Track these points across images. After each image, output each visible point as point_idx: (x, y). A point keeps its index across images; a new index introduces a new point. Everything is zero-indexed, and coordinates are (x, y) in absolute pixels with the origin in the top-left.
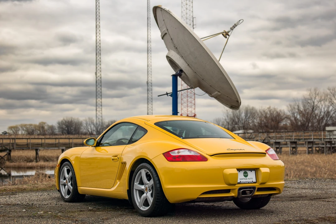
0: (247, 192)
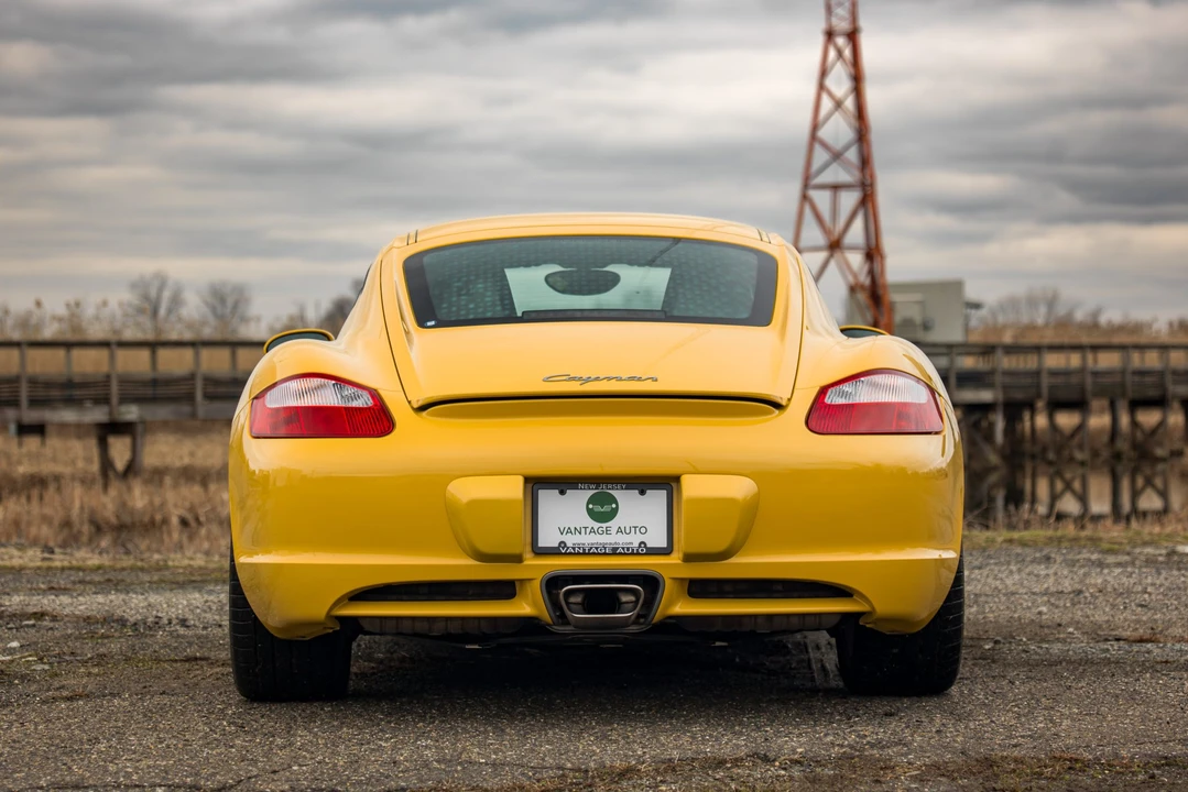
0: (625, 598)
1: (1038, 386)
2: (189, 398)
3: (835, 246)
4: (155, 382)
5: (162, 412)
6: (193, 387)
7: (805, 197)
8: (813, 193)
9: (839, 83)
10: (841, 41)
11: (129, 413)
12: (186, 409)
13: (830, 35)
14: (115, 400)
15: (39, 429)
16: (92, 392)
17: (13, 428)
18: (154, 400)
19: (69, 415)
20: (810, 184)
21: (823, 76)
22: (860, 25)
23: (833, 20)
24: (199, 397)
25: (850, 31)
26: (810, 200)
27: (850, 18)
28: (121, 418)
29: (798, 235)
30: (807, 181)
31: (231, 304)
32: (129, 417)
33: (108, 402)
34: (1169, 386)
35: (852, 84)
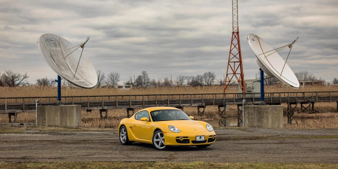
1: (271, 100)
3: (235, 73)
4: (109, 102)
5: (111, 107)
6: (116, 103)
7: (229, 64)
8: (229, 63)
9: (235, 42)
10: (235, 34)
11: (106, 107)
12: (115, 107)
13: (233, 33)
14: (103, 106)
15: (90, 111)
16: (100, 104)
18: (109, 105)
19: (96, 108)
20: (230, 61)
21: (232, 41)
22: (239, 31)
23: (234, 30)
24: (117, 105)
25: (237, 32)
26: (230, 64)
27: (237, 30)
28: (104, 109)
29: (227, 71)
30: (229, 61)
31: (115, 77)
32: (105, 109)
33: (102, 106)
34: (297, 100)
35: (237, 42)
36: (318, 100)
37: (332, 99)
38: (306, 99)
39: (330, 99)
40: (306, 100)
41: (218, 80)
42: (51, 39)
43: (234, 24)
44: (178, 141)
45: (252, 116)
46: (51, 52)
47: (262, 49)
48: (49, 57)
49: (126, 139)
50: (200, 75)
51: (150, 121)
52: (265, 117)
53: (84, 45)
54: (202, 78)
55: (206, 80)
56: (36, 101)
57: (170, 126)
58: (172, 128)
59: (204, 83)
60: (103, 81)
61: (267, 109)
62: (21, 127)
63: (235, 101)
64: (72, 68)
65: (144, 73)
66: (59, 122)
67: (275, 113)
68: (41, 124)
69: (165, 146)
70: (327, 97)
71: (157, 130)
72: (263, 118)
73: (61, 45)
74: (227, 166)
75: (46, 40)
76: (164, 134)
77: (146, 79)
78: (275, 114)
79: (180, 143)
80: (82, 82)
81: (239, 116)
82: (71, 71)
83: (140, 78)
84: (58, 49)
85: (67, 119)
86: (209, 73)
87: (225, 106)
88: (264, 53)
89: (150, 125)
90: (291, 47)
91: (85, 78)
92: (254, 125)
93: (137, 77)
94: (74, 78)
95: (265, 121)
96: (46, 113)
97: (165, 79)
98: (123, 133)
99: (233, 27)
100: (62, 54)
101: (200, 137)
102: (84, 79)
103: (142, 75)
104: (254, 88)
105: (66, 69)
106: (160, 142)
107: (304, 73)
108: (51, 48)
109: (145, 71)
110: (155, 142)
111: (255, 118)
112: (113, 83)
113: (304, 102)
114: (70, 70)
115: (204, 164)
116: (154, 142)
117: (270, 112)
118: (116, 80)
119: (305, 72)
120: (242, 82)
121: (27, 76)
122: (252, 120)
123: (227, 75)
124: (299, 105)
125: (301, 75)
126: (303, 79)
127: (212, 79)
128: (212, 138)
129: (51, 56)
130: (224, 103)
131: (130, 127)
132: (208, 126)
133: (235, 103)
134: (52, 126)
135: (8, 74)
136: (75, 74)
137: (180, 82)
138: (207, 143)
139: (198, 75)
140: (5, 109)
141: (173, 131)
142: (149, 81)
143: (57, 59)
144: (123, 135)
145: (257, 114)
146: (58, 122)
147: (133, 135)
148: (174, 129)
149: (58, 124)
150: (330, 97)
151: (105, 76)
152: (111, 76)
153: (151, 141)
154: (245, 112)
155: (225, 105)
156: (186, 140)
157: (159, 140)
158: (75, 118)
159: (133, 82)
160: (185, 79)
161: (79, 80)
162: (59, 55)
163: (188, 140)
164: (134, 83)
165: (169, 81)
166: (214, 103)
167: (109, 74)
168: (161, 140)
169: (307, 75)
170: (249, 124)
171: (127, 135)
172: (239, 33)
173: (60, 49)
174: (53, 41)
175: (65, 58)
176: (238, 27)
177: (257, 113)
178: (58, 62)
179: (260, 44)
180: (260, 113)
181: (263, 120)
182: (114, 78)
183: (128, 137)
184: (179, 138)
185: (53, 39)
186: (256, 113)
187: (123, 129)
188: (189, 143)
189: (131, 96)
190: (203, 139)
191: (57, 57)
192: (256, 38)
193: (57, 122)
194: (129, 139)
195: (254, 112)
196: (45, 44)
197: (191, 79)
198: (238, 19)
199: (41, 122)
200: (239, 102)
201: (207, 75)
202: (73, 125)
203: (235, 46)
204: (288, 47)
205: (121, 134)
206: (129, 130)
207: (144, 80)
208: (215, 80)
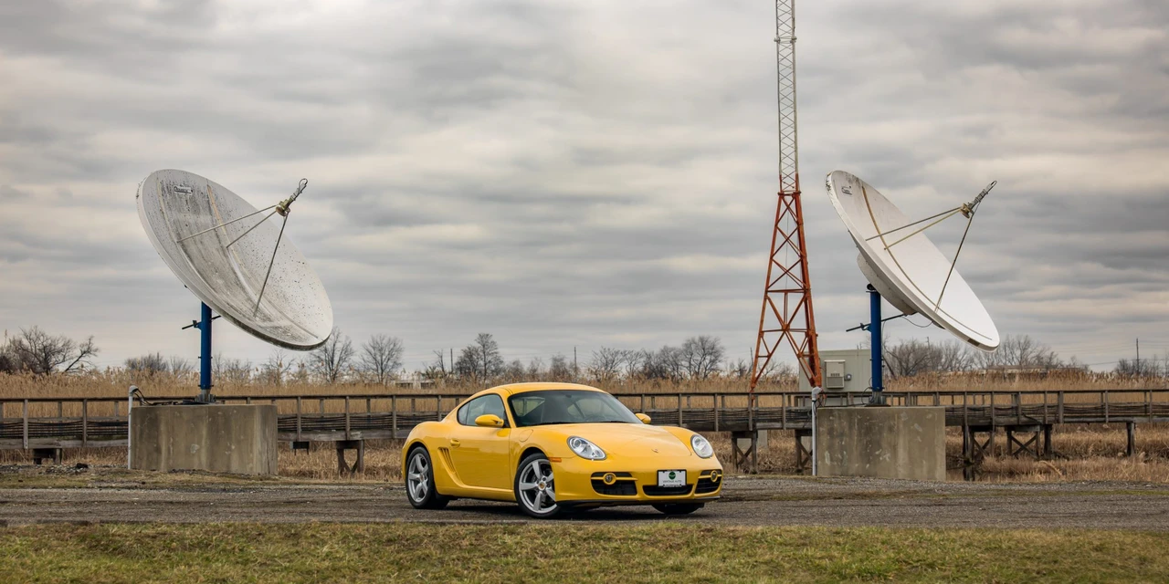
2: (390, 427)
3: (786, 329)
5: (375, 435)
6: (392, 421)
7: (766, 298)
8: (769, 294)
9: (788, 224)
10: (789, 199)
11: (356, 435)
12: (388, 433)
13: (782, 195)
14: (348, 429)
15: (305, 445)
16: (337, 424)
17: (291, 444)
18: (369, 428)
19: (323, 437)
20: (769, 289)
21: (778, 221)
22: (801, 189)
23: (784, 186)
24: (395, 426)
25: (794, 193)
26: (769, 300)
27: (794, 185)
28: (351, 439)
29: (762, 321)
30: (768, 287)
31: (387, 353)
32: (356, 438)
33: (345, 430)
34: (994, 418)
35: (795, 226)
36: (1065, 417)
37: (1109, 416)
38: (1023, 414)
39: (1104, 416)
40: (1023, 419)
41: (732, 366)
42: (179, 187)
43: (783, 166)
44: (598, 485)
45: (842, 441)
46: (179, 230)
47: (874, 221)
48: (174, 246)
49: (426, 488)
50: (670, 345)
51: (506, 425)
52: (884, 445)
53: (288, 204)
54: (676, 356)
55: (692, 363)
56: (130, 391)
57: (573, 438)
58: (577, 444)
59: (685, 371)
60: (345, 364)
61: (894, 417)
62: (80, 473)
63: (789, 420)
64: (248, 280)
65: (484, 339)
66: (204, 458)
67: (920, 430)
68: (144, 464)
69: (555, 506)
70: (1096, 408)
71: (532, 452)
72: (880, 447)
73: (214, 208)
74: (757, 533)
75: (163, 189)
76: (553, 464)
77: (489, 358)
78: (918, 433)
79: (605, 493)
80: (280, 327)
81: (800, 468)
82: (245, 292)
83: (469, 355)
84: (204, 219)
85: (229, 449)
86: (702, 340)
87: (755, 435)
88: (882, 233)
89: (506, 438)
90: (970, 214)
91: (290, 315)
92: (851, 472)
93: (462, 355)
94: (255, 315)
95: (887, 456)
96: (163, 428)
97: (555, 360)
98: (417, 471)
99: (780, 176)
100: (218, 236)
101: (672, 475)
102: (288, 318)
103: (477, 345)
104: (849, 380)
105: (227, 286)
106: (539, 490)
107: (1019, 343)
108: (181, 217)
109: (486, 333)
110: (523, 491)
111: (854, 448)
112: (380, 371)
113: (1016, 423)
114: (243, 288)
115: (685, 529)
116: (521, 492)
117: (901, 426)
118: (390, 363)
119: (1022, 341)
120: (811, 359)
121: (94, 347)
122: (842, 454)
123: (761, 334)
124: (1001, 439)
125: (1008, 352)
126: (1016, 362)
127: (712, 362)
128: (709, 479)
129: (181, 242)
130: (751, 425)
131: (441, 449)
132: (697, 441)
133: (786, 425)
134: (182, 471)
135: (30, 339)
136: (259, 300)
137: (603, 369)
138: (692, 495)
139: (665, 347)
140: (22, 438)
141: (583, 455)
142: (501, 366)
143: (200, 251)
144: (418, 476)
145: (860, 434)
146: (202, 460)
147: (452, 475)
148: (585, 449)
149: (200, 464)
150: (1103, 408)
151: (354, 349)
152: (374, 348)
153: (511, 491)
154: (821, 429)
155: (755, 431)
156: (624, 484)
157: (536, 485)
158: (258, 446)
159: (448, 369)
160: (621, 361)
161: (270, 321)
162: (206, 240)
163: (632, 483)
164: (450, 373)
165: (567, 368)
166: (717, 424)
167: (367, 343)
168: (541, 485)
169: (1030, 349)
170: (832, 467)
171: (430, 475)
172: (802, 197)
173: (210, 222)
174: (187, 192)
175: (224, 250)
176: (797, 176)
177: (860, 432)
178: (203, 262)
179: (868, 205)
180: (869, 430)
181: (879, 455)
182: (384, 357)
183: (433, 483)
184: (602, 476)
185: (184, 188)
186: (855, 432)
187: (418, 458)
188: (635, 492)
189: (440, 398)
190: (680, 481)
191: (200, 246)
192: (854, 185)
193: (200, 459)
194: (437, 487)
195: (851, 428)
196: (162, 203)
197: (642, 360)
198: (796, 148)
199: (145, 458)
200: (798, 422)
201: (693, 346)
202: (252, 469)
203: (787, 239)
204: (960, 214)
205: (413, 475)
206: (438, 460)
207: (485, 364)
208: (720, 365)
